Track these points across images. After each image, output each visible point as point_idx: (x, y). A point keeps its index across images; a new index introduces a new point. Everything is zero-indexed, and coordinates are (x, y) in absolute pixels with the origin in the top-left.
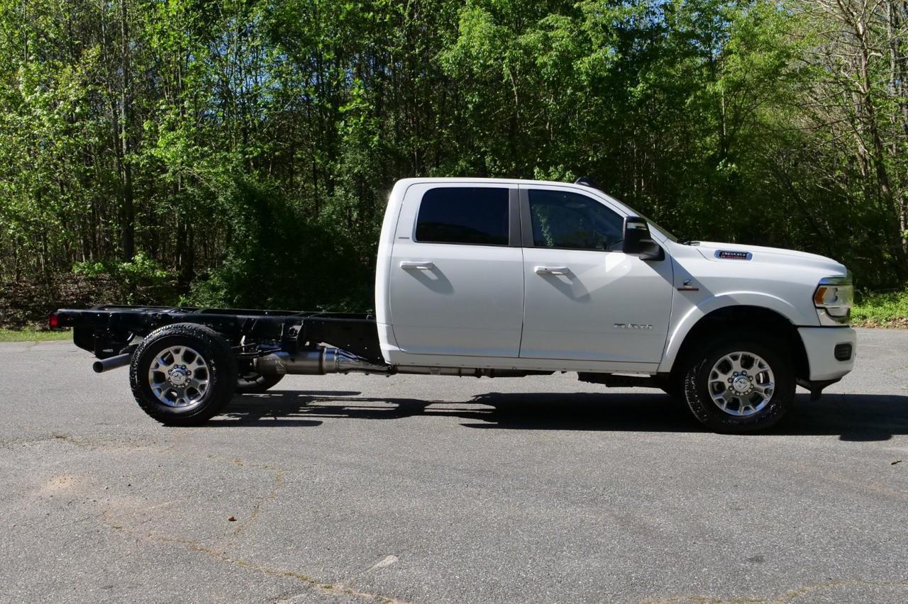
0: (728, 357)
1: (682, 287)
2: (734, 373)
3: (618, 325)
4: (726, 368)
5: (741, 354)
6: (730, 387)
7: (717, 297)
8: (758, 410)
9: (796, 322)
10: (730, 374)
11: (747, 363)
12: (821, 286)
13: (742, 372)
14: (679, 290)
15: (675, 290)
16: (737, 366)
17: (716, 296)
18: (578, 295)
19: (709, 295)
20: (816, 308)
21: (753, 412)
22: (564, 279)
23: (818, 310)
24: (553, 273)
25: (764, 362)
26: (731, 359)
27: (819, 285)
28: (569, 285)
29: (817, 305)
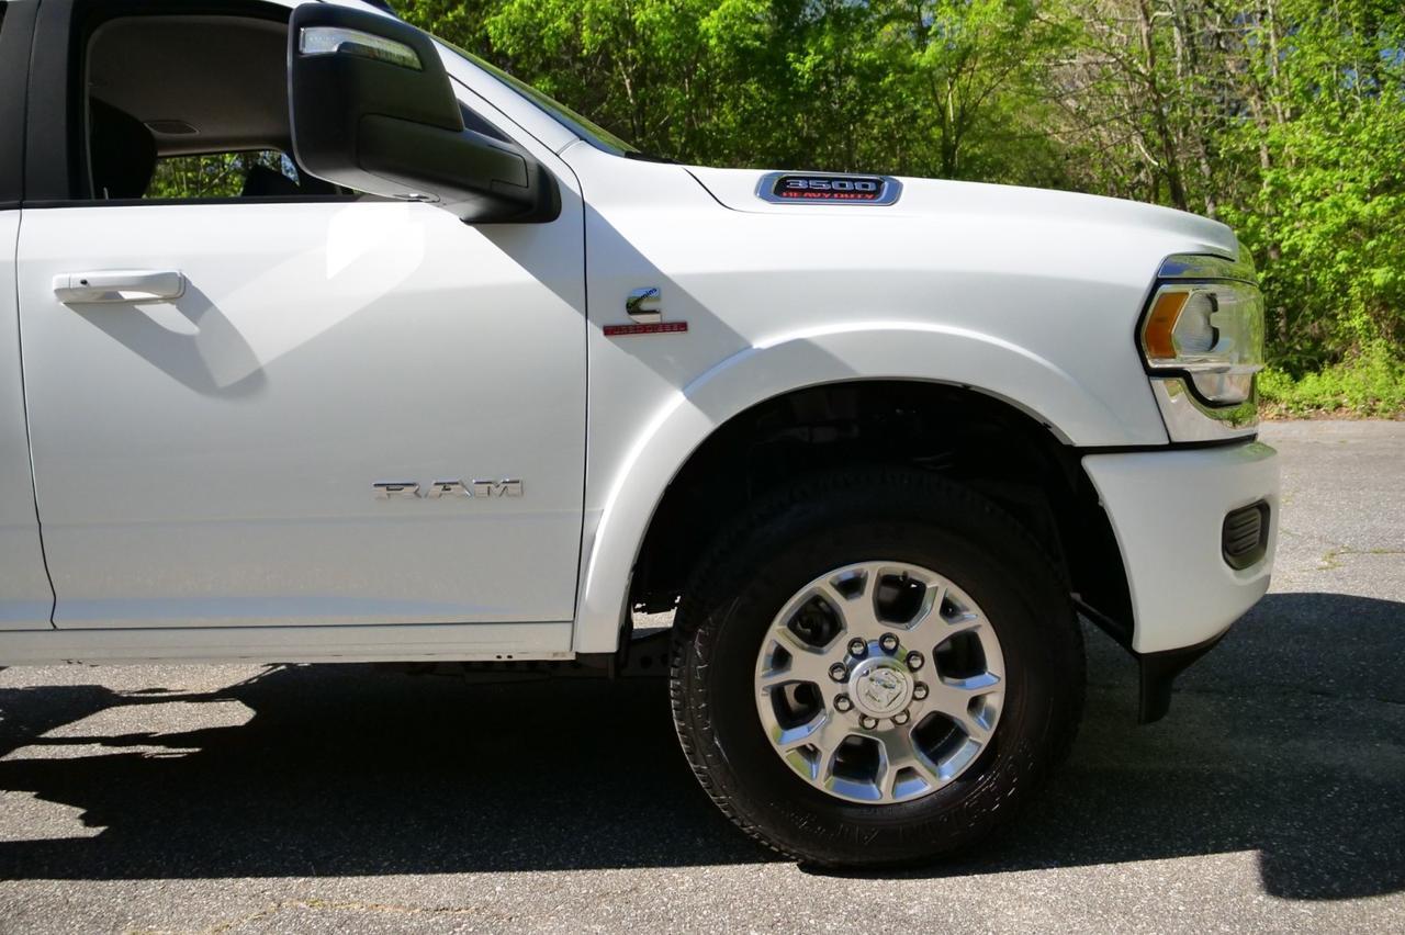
0: (824, 584)
1: (625, 319)
2: (852, 643)
3: (388, 486)
4: (819, 626)
5: (872, 570)
6: (838, 698)
7: (761, 352)
8: (947, 779)
9: (1075, 431)
10: (837, 650)
11: (901, 604)
12: (1165, 288)
13: (884, 638)
14: (610, 331)
15: (596, 333)
16: (859, 616)
17: (755, 346)
18: (226, 376)
19: (733, 343)
20: (1152, 373)
21: (927, 789)
22: (167, 316)
23: (1159, 383)
24: (127, 295)
25: (961, 597)
26: (836, 597)
27: (1158, 283)
28: (188, 341)
29: (1153, 364)
